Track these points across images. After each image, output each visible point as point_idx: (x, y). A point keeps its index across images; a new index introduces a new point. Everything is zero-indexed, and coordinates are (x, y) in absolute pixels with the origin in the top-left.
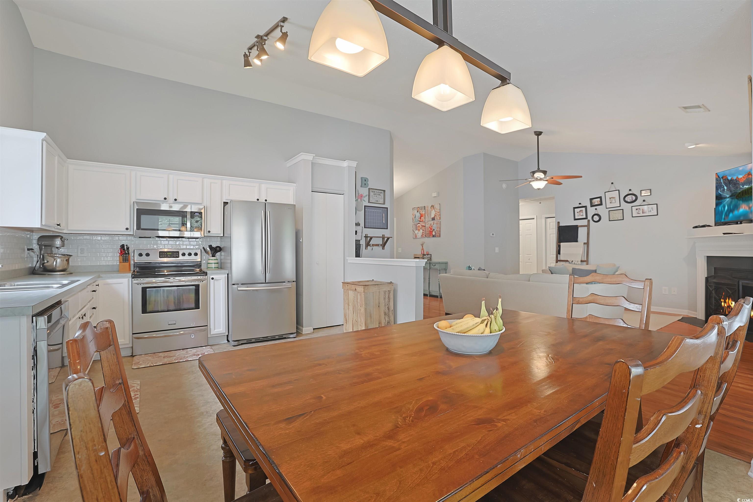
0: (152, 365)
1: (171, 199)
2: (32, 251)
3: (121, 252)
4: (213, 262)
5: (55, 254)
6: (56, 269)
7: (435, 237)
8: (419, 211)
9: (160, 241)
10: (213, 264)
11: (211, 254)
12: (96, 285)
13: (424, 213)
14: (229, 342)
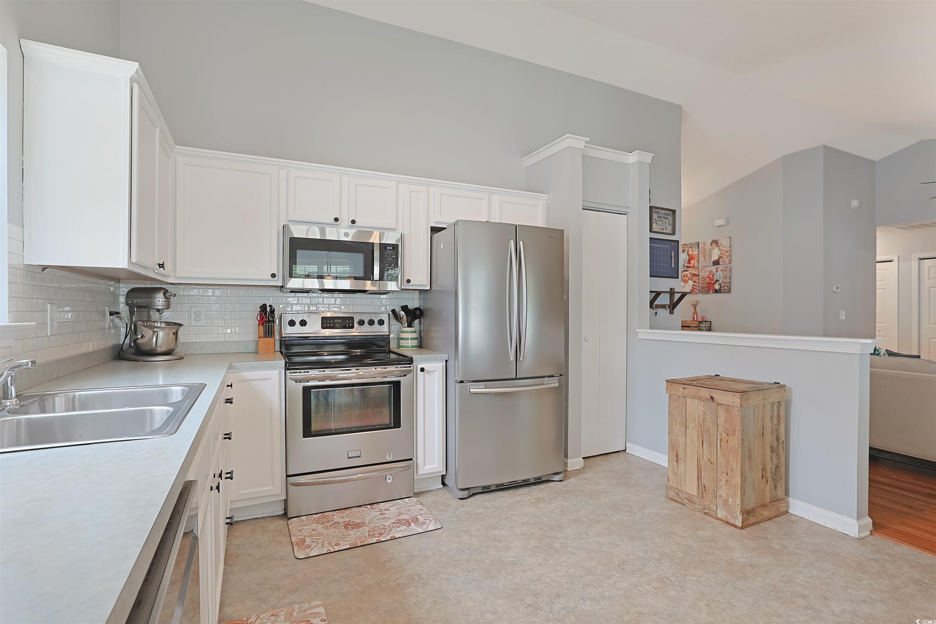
0: (332, 550)
1: (345, 221)
2: (117, 316)
3: (262, 319)
4: (410, 336)
5: (154, 322)
6: (157, 351)
7: (720, 292)
8: (686, 251)
9: (321, 299)
10: (410, 341)
11: (407, 322)
12: (228, 386)
13: (696, 253)
14: (446, 488)
